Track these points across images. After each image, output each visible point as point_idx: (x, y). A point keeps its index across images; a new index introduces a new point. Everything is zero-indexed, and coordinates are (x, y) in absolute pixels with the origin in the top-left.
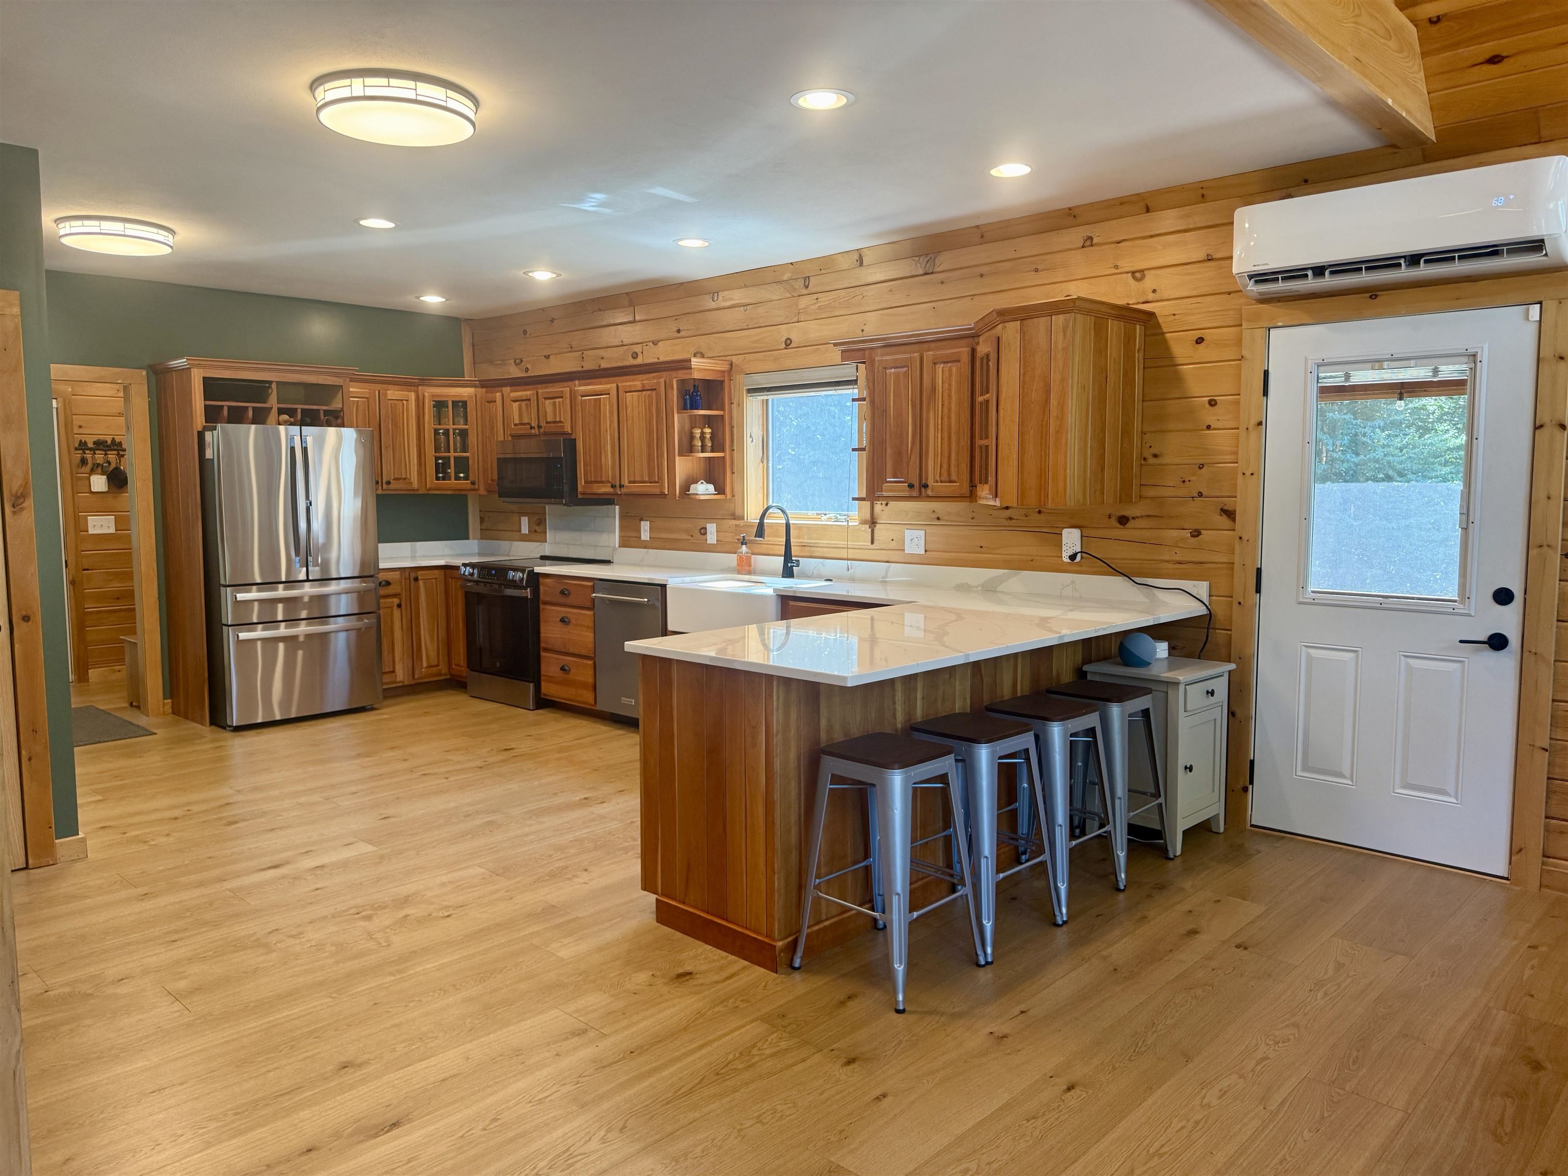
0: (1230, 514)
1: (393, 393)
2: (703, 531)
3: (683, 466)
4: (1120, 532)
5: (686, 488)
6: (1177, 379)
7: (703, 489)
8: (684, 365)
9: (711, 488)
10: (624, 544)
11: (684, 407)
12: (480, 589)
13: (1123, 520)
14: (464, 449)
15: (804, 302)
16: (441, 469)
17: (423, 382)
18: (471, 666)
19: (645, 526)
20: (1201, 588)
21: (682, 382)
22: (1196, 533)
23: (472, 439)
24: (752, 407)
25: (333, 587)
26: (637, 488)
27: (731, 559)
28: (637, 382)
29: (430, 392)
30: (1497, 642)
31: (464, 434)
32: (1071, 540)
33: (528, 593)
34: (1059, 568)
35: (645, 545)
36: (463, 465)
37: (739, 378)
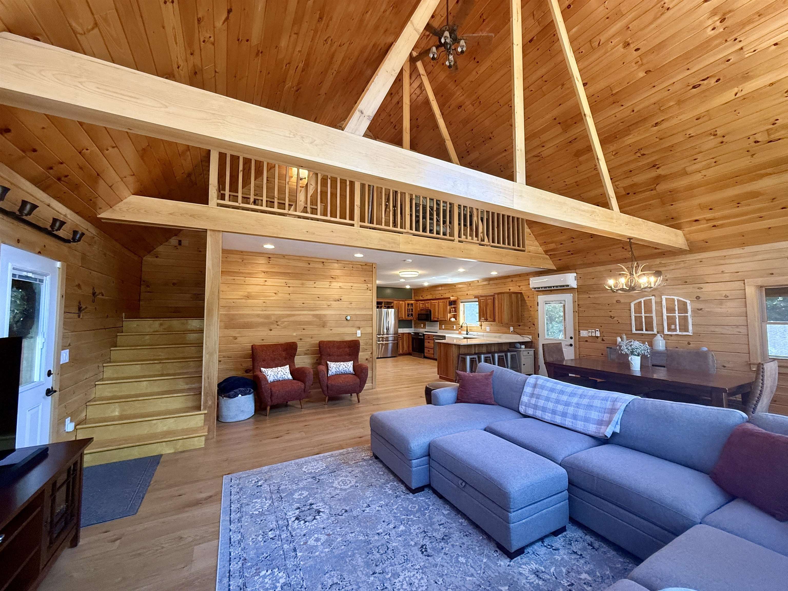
0: (534, 325)
1: (401, 302)
2: (453, 327)
3: (449, 315)
4: (519, 327)
5: (450, 319)
6: (526, 303)
7: (453, 319)
8: (449, 298)
9: (454, 319)
10: (440, 329)
11: (449, 305)
12: (415, 337)
13: (519, 326)
14: (412, 312)
15: (470, 288)
16: (408, 315)
17: (406, 300)
18: (413, 351)
19: (443, 326)
20: (530, 337)
21: (449, 301)
22: (530, 328)
23: (414, 310)
24: (461, 305)
25: (390, 336)
26: (442, 319)
27: (458, 332)
28: (442, 301)
29: (406, 302)
30: (571, 345)
31: (412, 309)
32: (512, 329)
33: (423, 337)
34: (510, 334)
35: (443, 329)
36: (412, 315)
37: (459, 300)
